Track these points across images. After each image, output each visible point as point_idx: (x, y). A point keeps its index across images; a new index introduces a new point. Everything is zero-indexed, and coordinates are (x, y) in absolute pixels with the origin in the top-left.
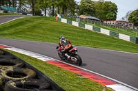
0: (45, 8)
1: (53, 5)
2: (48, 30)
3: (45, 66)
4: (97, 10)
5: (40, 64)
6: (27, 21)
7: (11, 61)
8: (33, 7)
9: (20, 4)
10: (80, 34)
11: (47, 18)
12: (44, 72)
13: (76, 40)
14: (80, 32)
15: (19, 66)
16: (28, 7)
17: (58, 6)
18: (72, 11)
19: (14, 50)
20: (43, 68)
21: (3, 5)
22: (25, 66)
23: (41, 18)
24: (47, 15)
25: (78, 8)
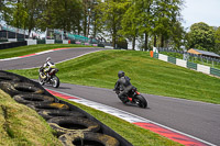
0: (133, 37)
1: (145, 32)
2: (138, 72)
3: (132, 131)
4: (217, 41)
5: (125, 128)
6: (105, 57)
7: (81, 121)
8: (114, 35)
9: (95, 30)
10: (188, 79)
11: (137, 54)
12: (130, 140)
13: (183, 89)
14: (188, 76)
15: (92, 130)
16: (107, 36)
17: (154, 33)
18: (176, 42)
19: (85, 103)
20: (129, 134)
21: (69, 31)
22: (102, 130)
23: (126, 53)
24: (136, 48)
25: (186, 38)
